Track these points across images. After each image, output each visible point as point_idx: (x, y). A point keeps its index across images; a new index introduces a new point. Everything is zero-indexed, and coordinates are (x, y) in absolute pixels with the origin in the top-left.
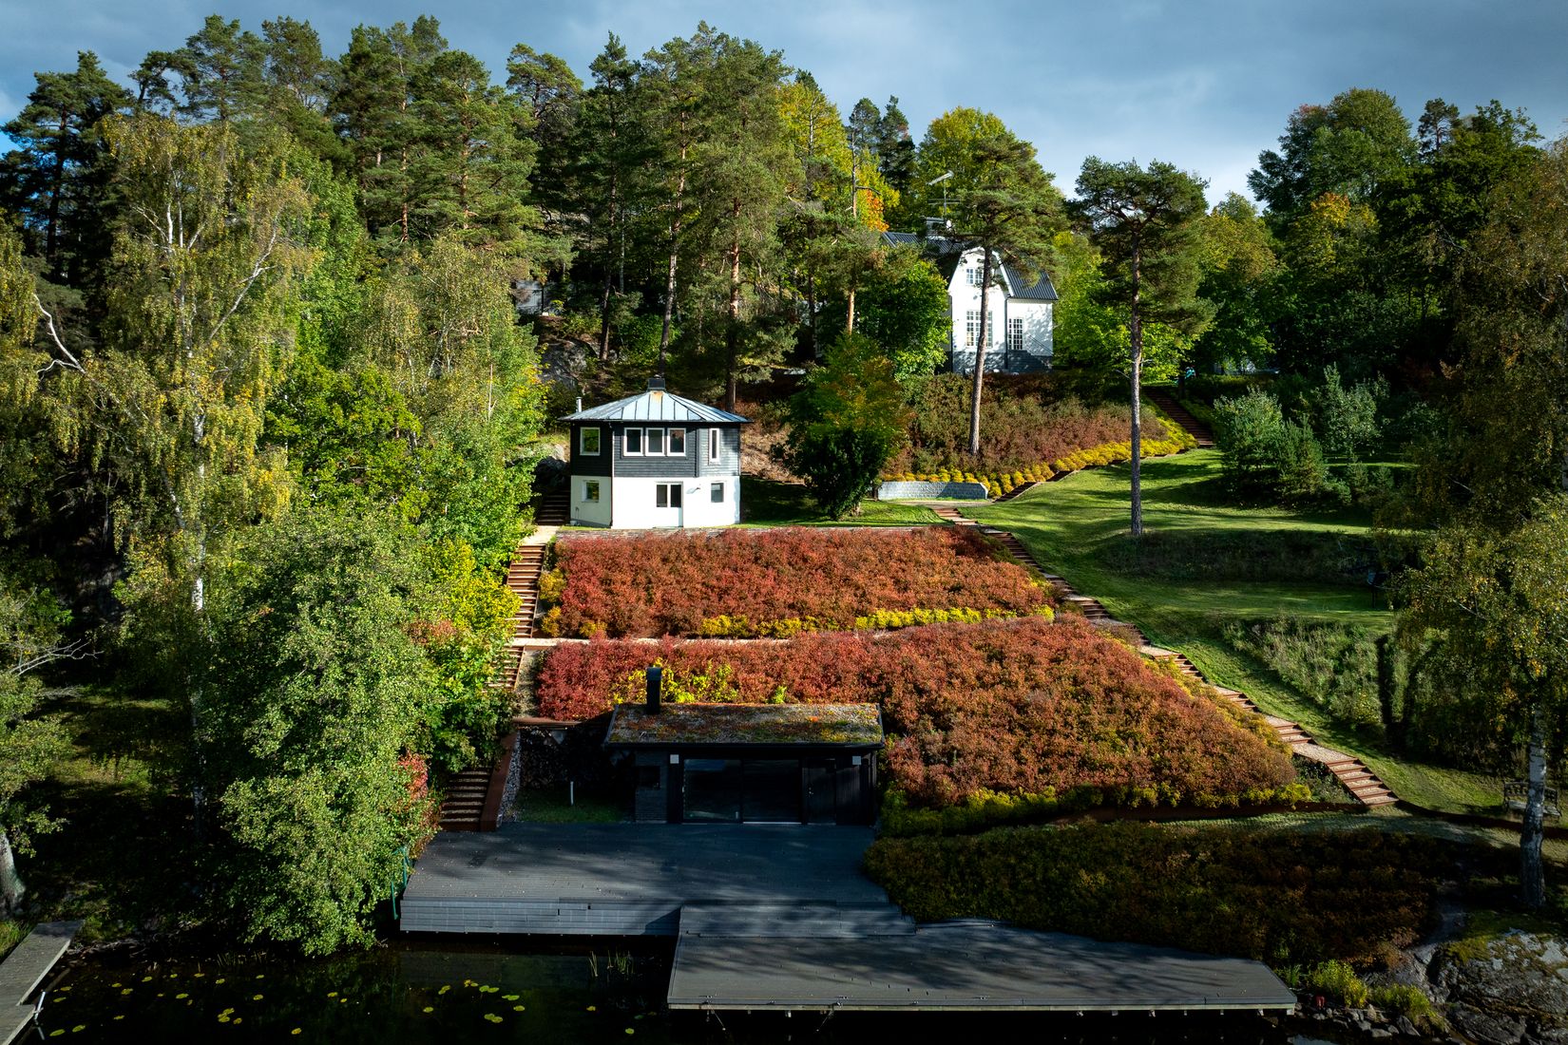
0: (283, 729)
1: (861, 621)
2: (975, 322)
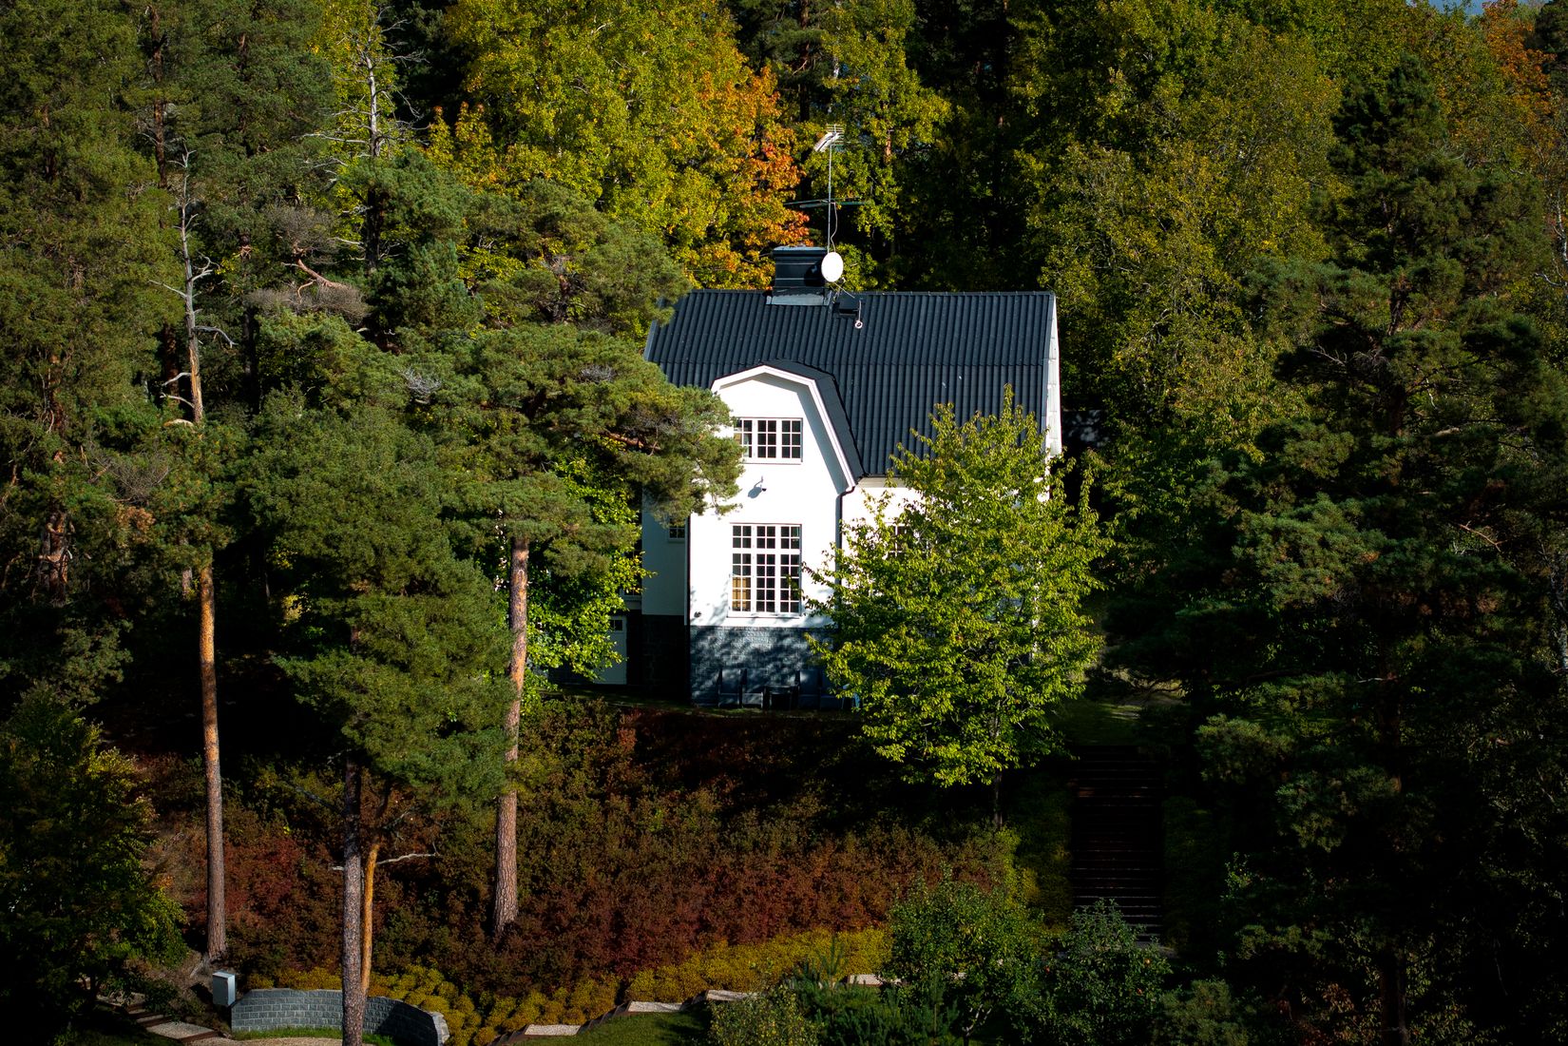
2: (754, 551)
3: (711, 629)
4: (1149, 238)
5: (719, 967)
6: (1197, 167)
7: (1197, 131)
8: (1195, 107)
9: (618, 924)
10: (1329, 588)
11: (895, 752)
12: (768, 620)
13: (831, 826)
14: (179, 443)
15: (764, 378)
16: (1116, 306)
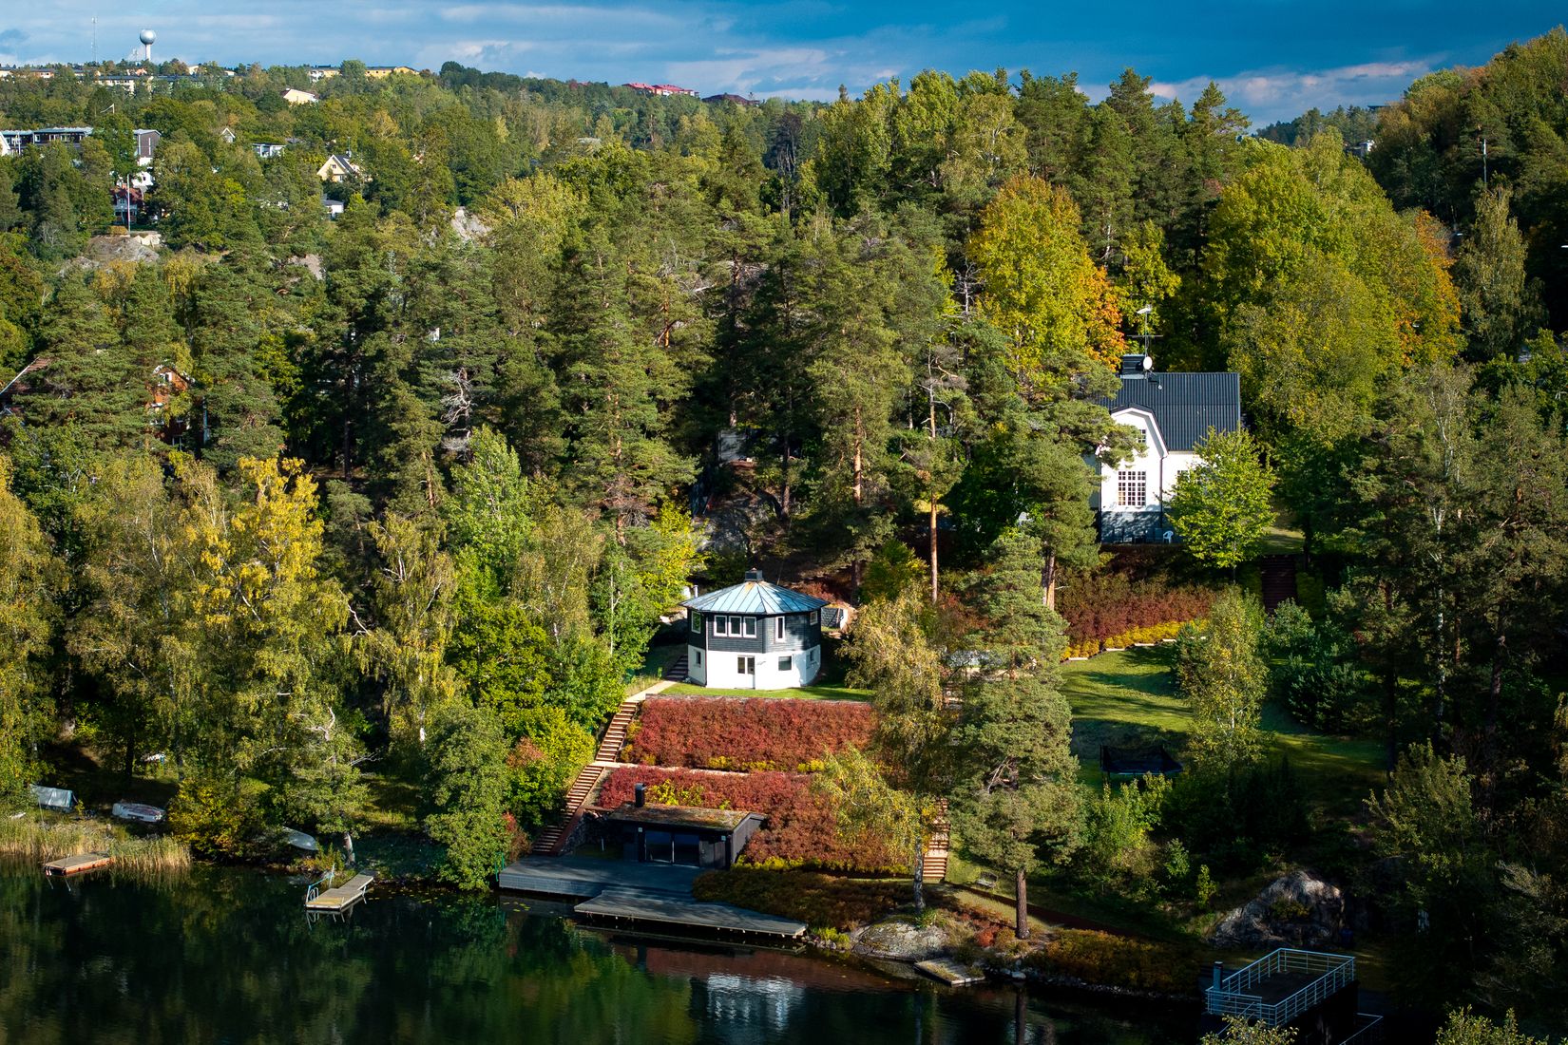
0: (447, 795)
1: (802, 766)
2: (1127, 481)
3: (1108, 513)
4: (1274, 345)
5: (1137, 635)
6: (1294, 315)
7: (1294, 298)
8: (1293, 288)
9: (1097, 621)
10: (1374, 497)
11: (1201, 556)
12: (1133, 509)
13: (1172, 585)
14: (930, 445)
15: (1132, 413)
16: (1260, 372)
